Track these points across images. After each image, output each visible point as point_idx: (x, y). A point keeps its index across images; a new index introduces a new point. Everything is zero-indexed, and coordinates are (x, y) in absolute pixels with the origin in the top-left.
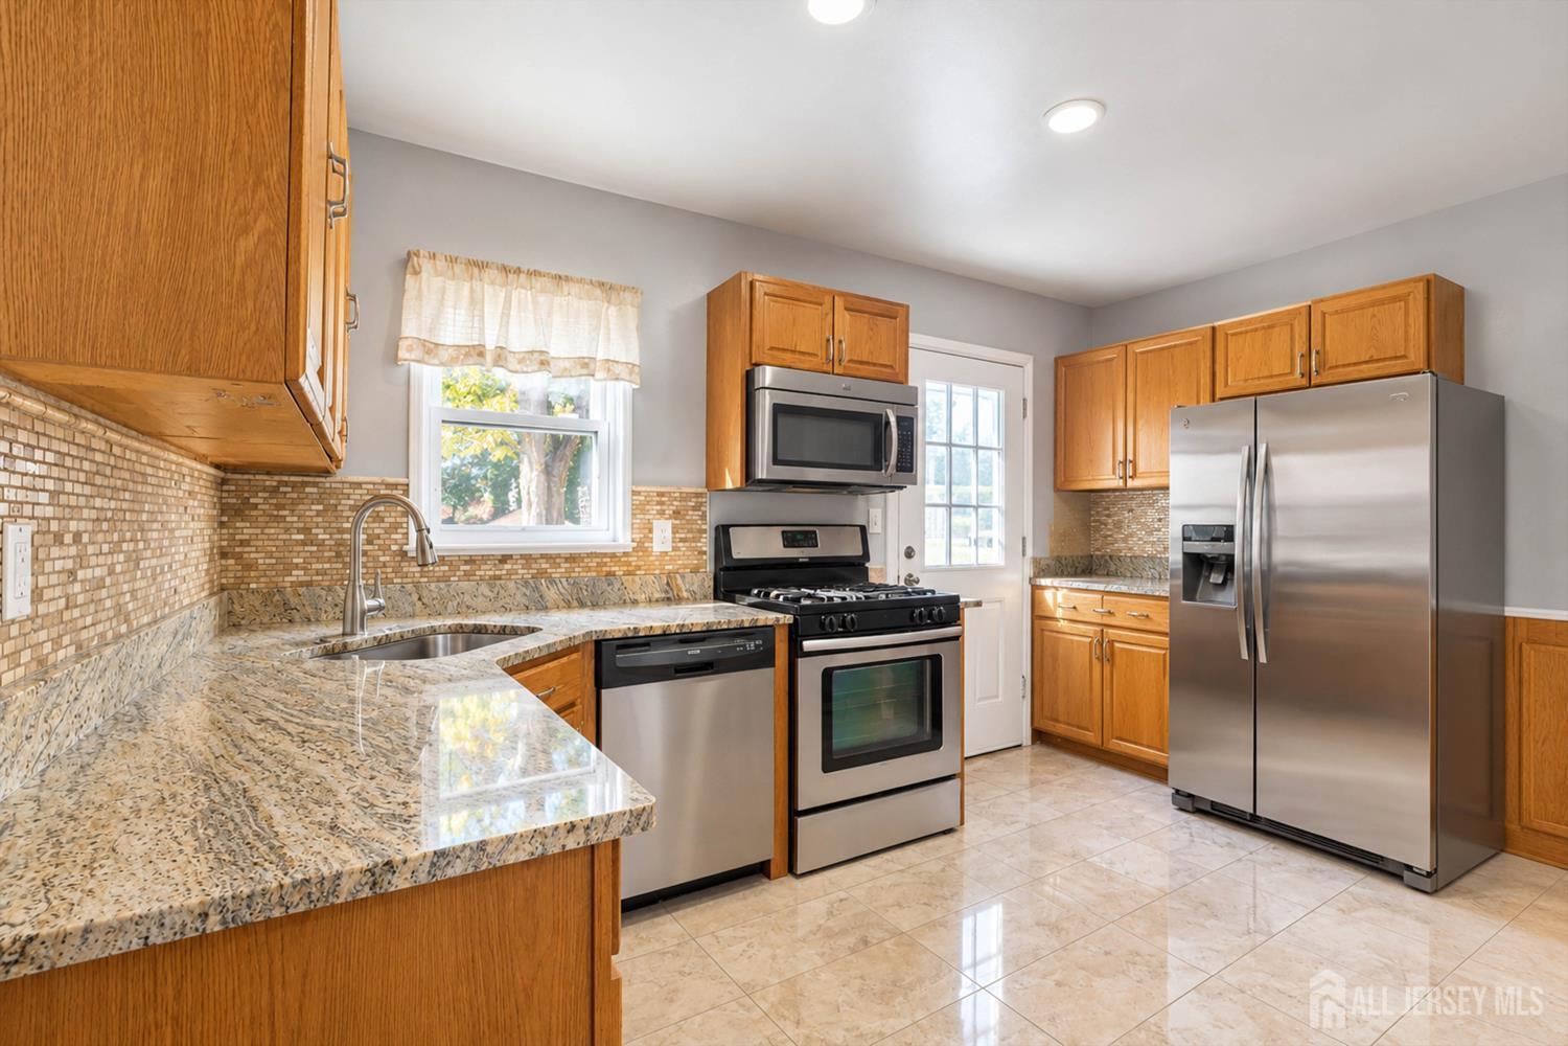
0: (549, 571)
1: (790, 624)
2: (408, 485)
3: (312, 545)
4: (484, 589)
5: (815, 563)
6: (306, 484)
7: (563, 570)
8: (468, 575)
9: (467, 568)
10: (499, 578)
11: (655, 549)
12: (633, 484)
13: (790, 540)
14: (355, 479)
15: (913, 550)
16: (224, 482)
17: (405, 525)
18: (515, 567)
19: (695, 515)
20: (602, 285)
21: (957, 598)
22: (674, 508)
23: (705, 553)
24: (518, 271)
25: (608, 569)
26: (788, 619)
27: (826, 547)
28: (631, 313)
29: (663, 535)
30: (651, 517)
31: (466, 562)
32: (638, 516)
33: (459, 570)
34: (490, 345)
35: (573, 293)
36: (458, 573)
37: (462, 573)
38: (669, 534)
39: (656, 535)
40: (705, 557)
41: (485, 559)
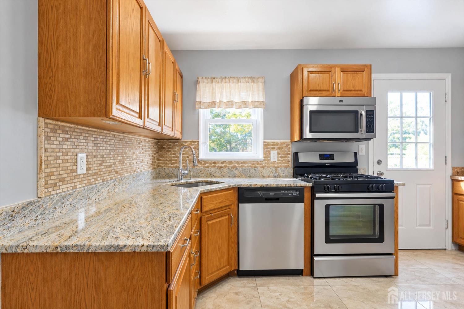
0: (236, 166)
1: (311, 187)
2: (198, 141)
3: (176, 158)
4: (218, 170)
5: (333, 166)
6: (176, 142)
7: (241, 166)
8: (214, 166)
9: (214, 164)
10: (222, 167)
11: (271, 160)
12: (264, 139)
13: (322, 157)
14: (186, 140)
15: (381, 162)
16: (158, 142)
17: (198, 152)
18: (227, 164)
19: (286, 149)
20: (251, 78)
21: (393, 181)
22: (278, 147)
23: (290, 161)
24: (226, 78)
25: (255, 166)
26: (311, 185)
27: (338, 159)
28: (261, 84)
29: (274, 156)
30: (270, 149)
31: (214, 163)
32: (266, 149)
33: (211, 165)
34: (218, 101)
35: (242, 81)
36: (211, 166)
37: (212, 166)
38: (276, 155)
39: (272, 155)
40: (289, 163)
41: (218, 161)
